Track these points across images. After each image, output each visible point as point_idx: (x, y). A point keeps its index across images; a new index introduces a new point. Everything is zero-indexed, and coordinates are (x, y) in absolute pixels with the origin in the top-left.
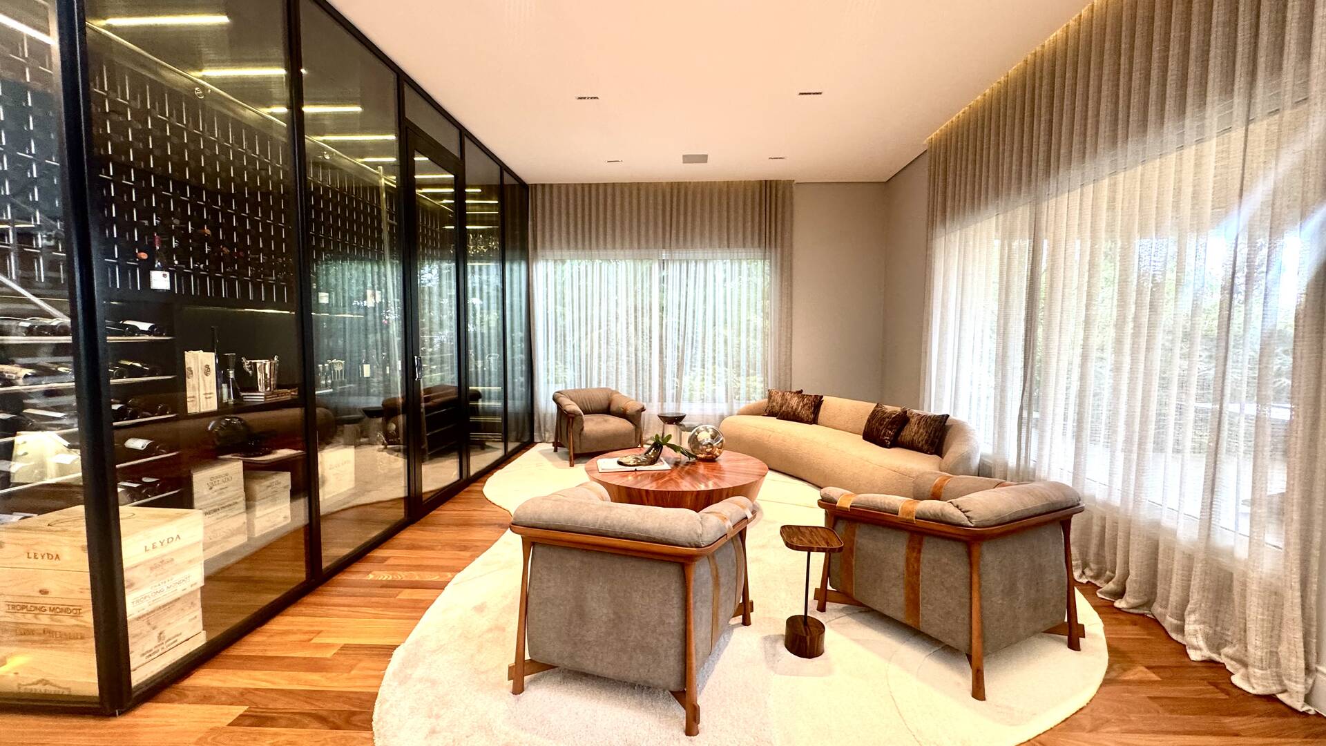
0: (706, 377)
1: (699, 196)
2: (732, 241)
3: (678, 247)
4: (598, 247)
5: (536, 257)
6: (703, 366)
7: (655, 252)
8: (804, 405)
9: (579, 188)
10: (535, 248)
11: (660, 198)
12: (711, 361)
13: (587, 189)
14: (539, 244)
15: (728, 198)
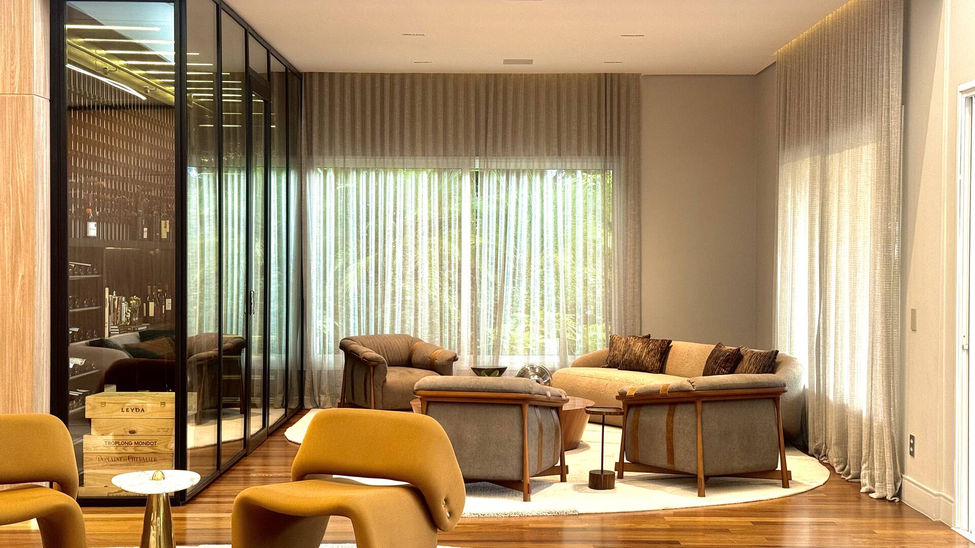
0: (531, 325)
1: (522, 91)
2: (564, 146)
3: (495, 153)
4: (392, 154)
5: (311, 166)
6: (528, 311)
7: (466, 160)
8: (649, 352)
9: (368, 79)
10: (310, 153)
11: (472, 92)
12: (538, 302)
13: (378, 80)
14: (315, 148)
15: (559, 94)
